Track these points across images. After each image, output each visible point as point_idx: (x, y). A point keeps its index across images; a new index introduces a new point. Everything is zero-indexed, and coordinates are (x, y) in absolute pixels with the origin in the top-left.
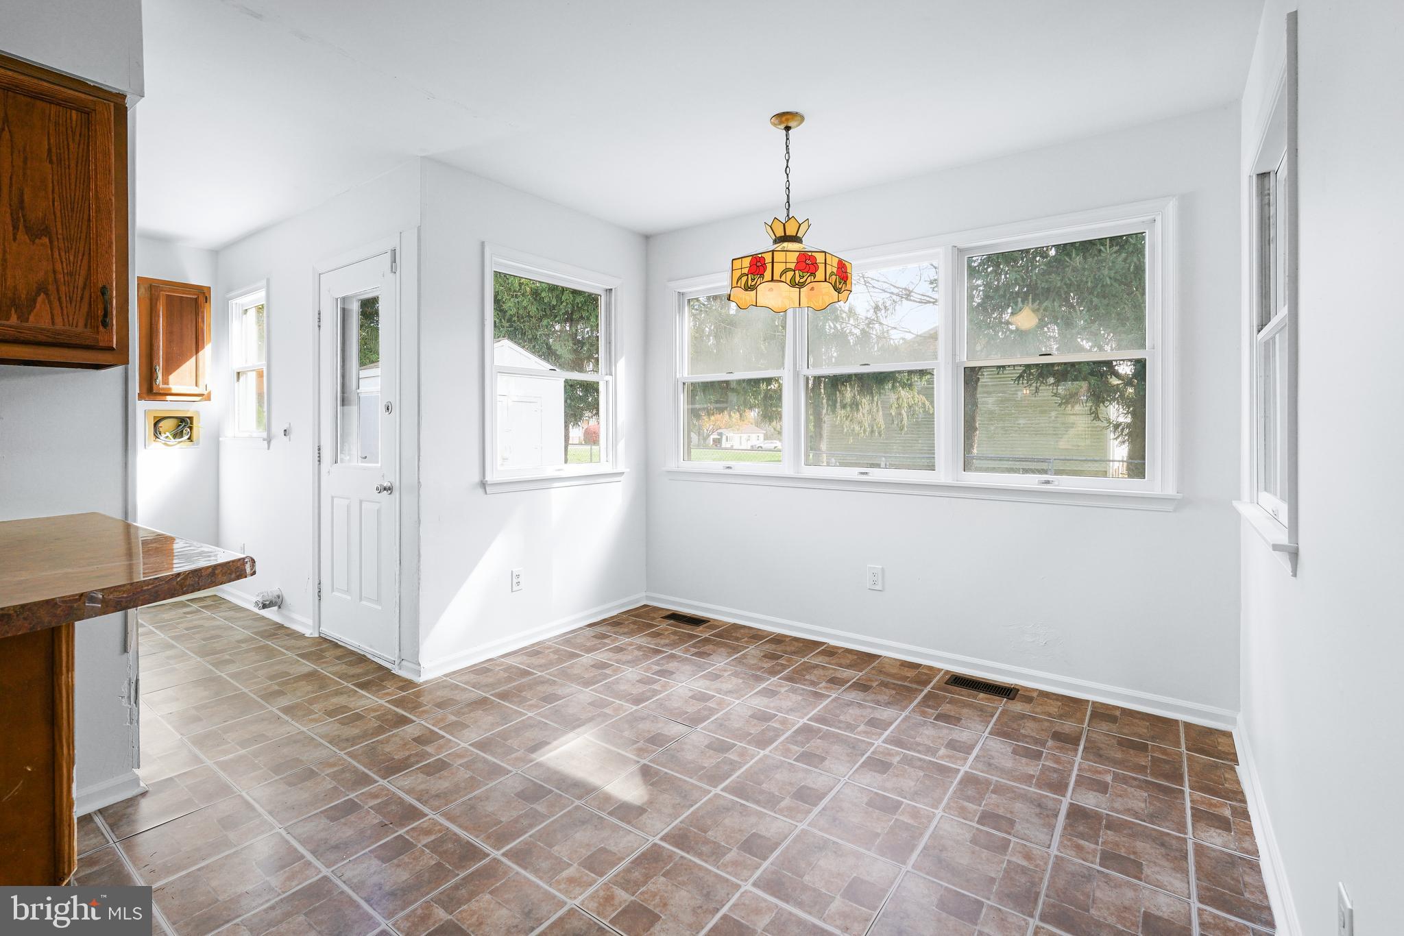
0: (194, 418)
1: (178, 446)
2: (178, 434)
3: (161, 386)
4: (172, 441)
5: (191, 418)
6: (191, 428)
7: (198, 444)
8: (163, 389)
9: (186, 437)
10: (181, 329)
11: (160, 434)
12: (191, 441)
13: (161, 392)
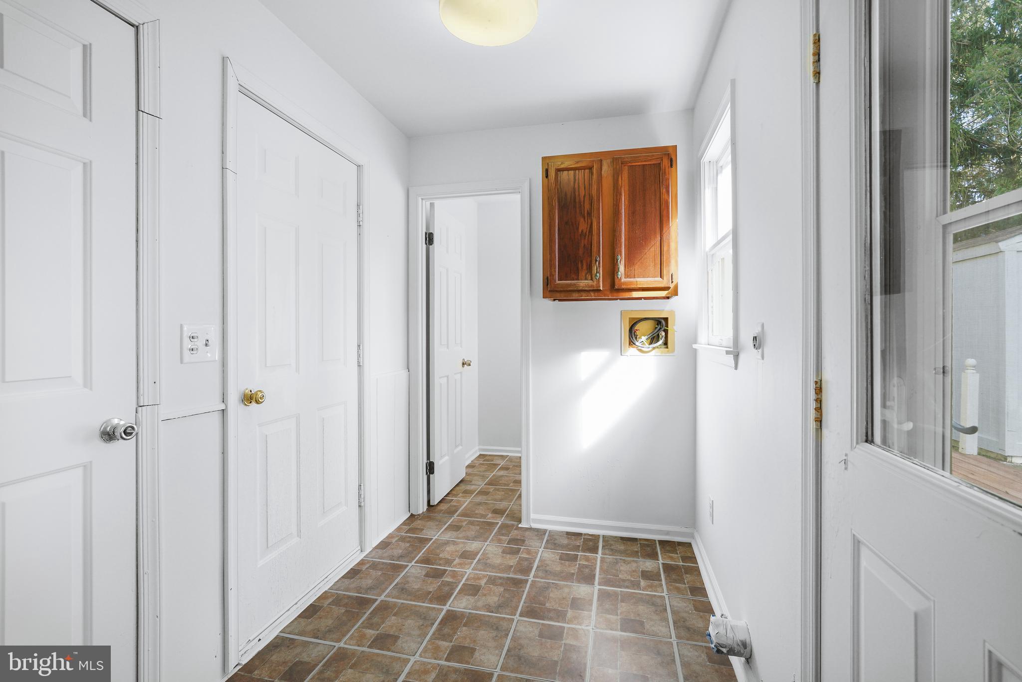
0: (669, 319)
1: (653, 352)
2: (654, 339)
3: (623, 280)
4: (647, 347)
5: (666, 319)
6: (666, 332)
7: (673, 351)
8: (625, 283)
9: (661, 342)
10: (644, 206)
11: (636, 338)
12: (667, 348)
13: (623, 287)
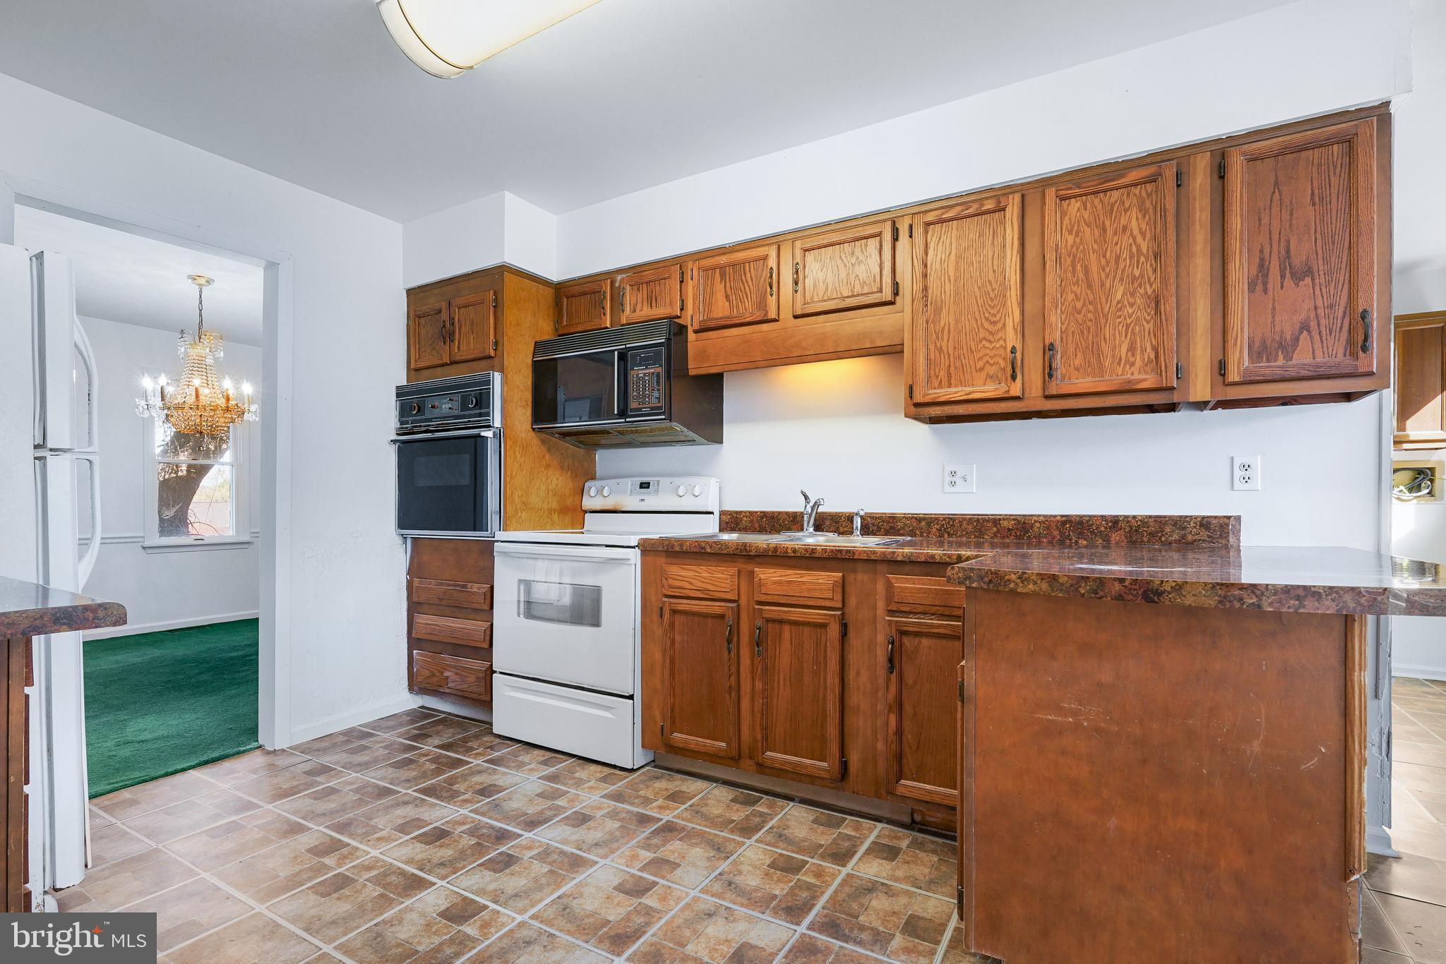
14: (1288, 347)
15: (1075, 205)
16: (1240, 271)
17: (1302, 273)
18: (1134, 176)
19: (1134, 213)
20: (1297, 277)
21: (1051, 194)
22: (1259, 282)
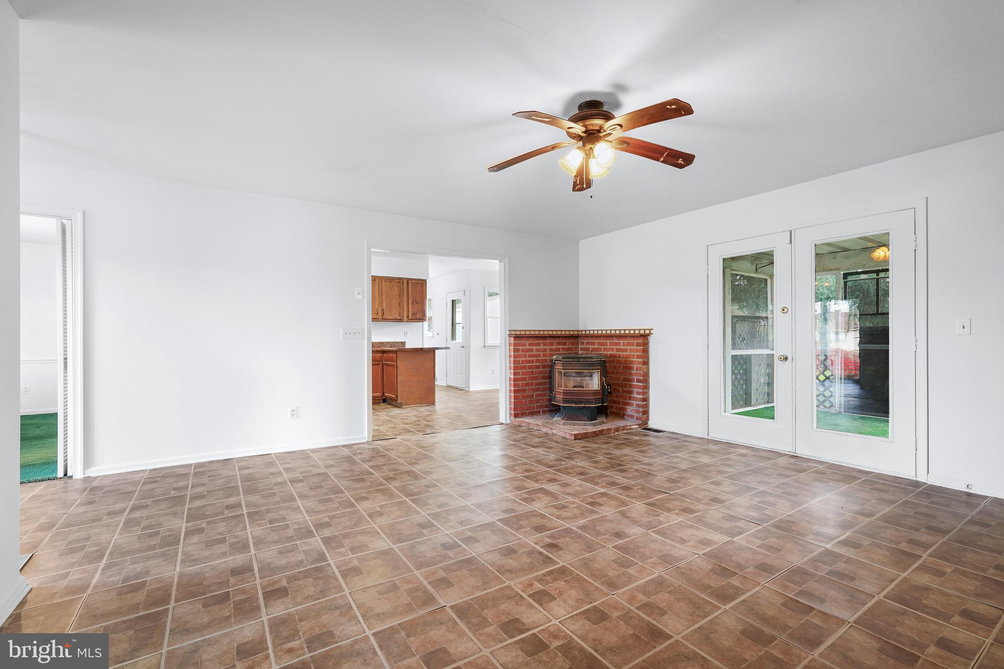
14: (416, 314)
15: (387, 283)
16: (410, 301)
17: (418, 303)
18: (397, 281)
19: (396, 287)
20: (417, 303)
21: (384, 280)
22: (413, 303)
